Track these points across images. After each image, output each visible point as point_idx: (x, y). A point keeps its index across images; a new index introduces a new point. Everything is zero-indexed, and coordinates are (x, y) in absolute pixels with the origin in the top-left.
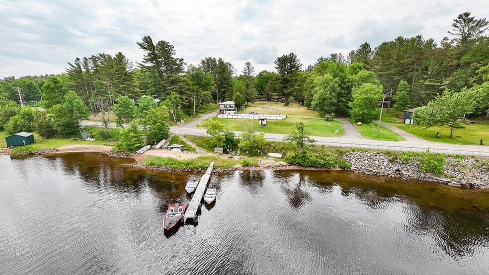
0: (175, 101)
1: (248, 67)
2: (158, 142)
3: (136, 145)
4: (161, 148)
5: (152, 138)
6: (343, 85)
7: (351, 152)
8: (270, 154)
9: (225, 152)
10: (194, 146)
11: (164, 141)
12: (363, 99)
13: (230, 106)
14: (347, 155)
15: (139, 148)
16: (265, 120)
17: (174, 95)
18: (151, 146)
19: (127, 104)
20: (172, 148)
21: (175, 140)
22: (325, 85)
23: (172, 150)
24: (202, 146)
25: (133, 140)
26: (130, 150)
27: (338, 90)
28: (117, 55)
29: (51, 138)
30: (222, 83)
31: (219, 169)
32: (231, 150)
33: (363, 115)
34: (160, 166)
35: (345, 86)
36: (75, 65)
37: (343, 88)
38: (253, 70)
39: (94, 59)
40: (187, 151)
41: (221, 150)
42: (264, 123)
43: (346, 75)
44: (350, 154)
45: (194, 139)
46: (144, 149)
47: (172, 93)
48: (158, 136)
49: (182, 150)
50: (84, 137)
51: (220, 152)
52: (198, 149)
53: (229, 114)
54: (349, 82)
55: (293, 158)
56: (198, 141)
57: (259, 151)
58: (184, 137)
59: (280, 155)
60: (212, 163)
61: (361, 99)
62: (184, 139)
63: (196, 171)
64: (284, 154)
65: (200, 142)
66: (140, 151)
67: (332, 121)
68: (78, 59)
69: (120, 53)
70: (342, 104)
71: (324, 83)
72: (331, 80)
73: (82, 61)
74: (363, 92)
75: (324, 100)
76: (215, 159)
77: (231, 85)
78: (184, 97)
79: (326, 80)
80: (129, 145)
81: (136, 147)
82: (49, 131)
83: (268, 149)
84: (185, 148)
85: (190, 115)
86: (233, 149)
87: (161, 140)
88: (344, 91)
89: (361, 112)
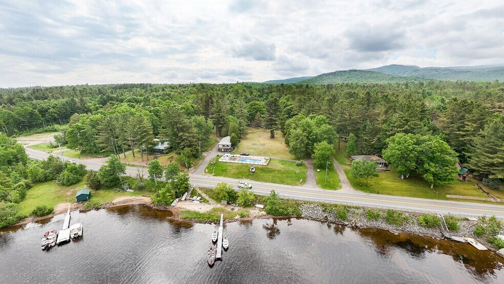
3: (170, 201)
4: (185, 199)
6: (310, 137)
7: (303, 204)
8: (257, 205)
9: (228, 203)
10: (207, 198)
11: (186, 193)
13: (227, 146)
14: (301, 207)
18: (179, 199)
20: (193, 200)
21: (194, 193)
23: (193, 202)
24: (213, 198)
25: (168, 197)
26: (167, 204)
29: (99, 189)
31: (227, 220)
32: (232, 202)
34: (191, 219)
40: (204, 203)
41: (225, 202)
42: (253, 170)
45: (206, 191)
46: (175, 202)
49: (201, 202)
50: (125, 189)
51: (225, 204)
52: (211, 201)
54: (314, 135)
56: (209, 193)
58: (200, 189)
59: (262, 206)
60: (222, 215)
61: (319, 154)
62: (200, 192)
64: (265, 206)
65: (211, 194)
66: (173, 204)
67: (302, 166)
82: (98, 185)
83: (256, 201)
84: (203, 200)
85: (196, 157)
87: (184, 193)
89: (319, 162)
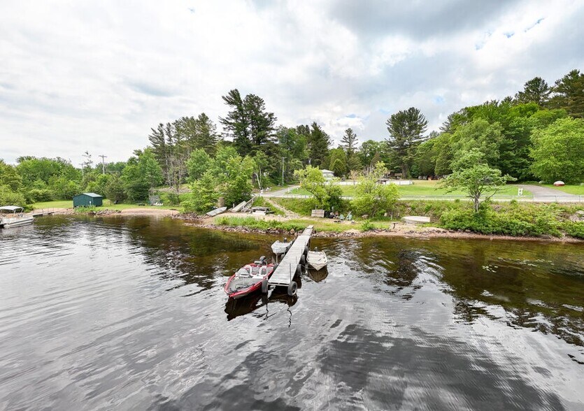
0: (261, 162)
1: (349, 135)
2: (237, 204)
3: (206, 204)
4: (239, 211)
5: (230, 198)
8: (407, 218)
9: (327, 215)
10: (282, 209)
11: (244, 203)
12: (563, 141)
13: (327, 175)
15: (211, 208)
17: (259, 154)
18: (227, 209)
19: (203, 160)
20: (254, 211)
21: (258, 202)
22: (477, 134)
23: (253, 213)
24: (293, 210)
25: (204, 196)
26: (199, 210)
27: (501, 139)
28: (199, 116)
29: (120, 203)
30: (317, 152)
31: (323, 233)
32: (337, 213)
33: (564, 169)
34: (235, 226)
35: (514, 133)
36: (158, 131)
37: (509, 136)
38: (356, 138)
39: (177, 123)
40: (273, 215)
41: (321, 213)
43: (512, 118)
45: (282, 202)
46: (218, 211)
47: (258, 152)
48: (237, 197)
49: (267, 214)
50: (152, 202)
51: (320, 216)
52: (287, 212)
55: (456, 219)
56: (287, 203)
57: (386, 214)
58: (270, 199)
59: (425, 219)
60: (311, 226)
61: (556, 141)
62: (270, 202)
63: (287, 233)
64: (434, 218)
65: (291, 204)
66: (211, 213)
68: (162, 125)
69: (203, 115)
70: (507, 162)
71: (474, 131)
72: (487, 126)
73: (165, 126)
74: (559, 131)
76: (313, 223)
77: (327, 155)
78: (271, 159)
79: (477, 127)
80: (197, 204)
81: (208, 206)
82: (119, 195)
83: (401, 211)
84: (269, 211)
85: (277, 184)
86: (339, 212)
87: (241, 201)
88: (511, 141)
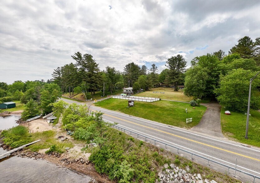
1: (154, 67)
6: (213, 74)
7: (172, 165)
13: (129, 91)
14: (164, 170)
16: (133, 102)
27: (207, 77)
37: (213, 76)
42: (132, 104)
43: (216, 65)
44: (170, 168)
46: (35, 118)
53: (122, 95)
54: (220, 70)
66: (30, 120)
67: (199, 106)
68: (59, 68)
72: (200, 69)
75: (193, 86)
89: (229, 99)
